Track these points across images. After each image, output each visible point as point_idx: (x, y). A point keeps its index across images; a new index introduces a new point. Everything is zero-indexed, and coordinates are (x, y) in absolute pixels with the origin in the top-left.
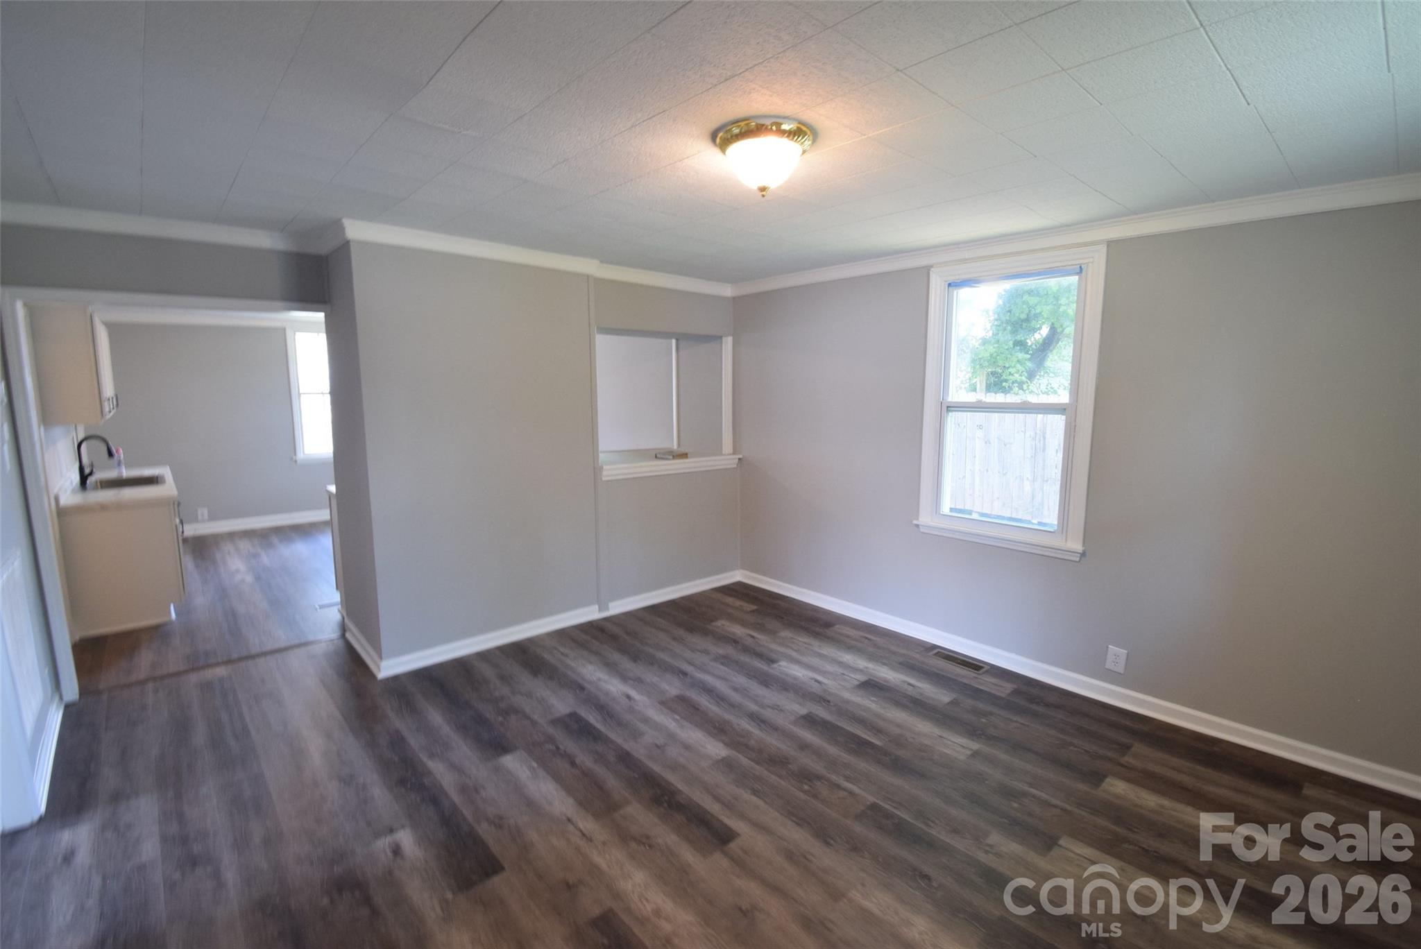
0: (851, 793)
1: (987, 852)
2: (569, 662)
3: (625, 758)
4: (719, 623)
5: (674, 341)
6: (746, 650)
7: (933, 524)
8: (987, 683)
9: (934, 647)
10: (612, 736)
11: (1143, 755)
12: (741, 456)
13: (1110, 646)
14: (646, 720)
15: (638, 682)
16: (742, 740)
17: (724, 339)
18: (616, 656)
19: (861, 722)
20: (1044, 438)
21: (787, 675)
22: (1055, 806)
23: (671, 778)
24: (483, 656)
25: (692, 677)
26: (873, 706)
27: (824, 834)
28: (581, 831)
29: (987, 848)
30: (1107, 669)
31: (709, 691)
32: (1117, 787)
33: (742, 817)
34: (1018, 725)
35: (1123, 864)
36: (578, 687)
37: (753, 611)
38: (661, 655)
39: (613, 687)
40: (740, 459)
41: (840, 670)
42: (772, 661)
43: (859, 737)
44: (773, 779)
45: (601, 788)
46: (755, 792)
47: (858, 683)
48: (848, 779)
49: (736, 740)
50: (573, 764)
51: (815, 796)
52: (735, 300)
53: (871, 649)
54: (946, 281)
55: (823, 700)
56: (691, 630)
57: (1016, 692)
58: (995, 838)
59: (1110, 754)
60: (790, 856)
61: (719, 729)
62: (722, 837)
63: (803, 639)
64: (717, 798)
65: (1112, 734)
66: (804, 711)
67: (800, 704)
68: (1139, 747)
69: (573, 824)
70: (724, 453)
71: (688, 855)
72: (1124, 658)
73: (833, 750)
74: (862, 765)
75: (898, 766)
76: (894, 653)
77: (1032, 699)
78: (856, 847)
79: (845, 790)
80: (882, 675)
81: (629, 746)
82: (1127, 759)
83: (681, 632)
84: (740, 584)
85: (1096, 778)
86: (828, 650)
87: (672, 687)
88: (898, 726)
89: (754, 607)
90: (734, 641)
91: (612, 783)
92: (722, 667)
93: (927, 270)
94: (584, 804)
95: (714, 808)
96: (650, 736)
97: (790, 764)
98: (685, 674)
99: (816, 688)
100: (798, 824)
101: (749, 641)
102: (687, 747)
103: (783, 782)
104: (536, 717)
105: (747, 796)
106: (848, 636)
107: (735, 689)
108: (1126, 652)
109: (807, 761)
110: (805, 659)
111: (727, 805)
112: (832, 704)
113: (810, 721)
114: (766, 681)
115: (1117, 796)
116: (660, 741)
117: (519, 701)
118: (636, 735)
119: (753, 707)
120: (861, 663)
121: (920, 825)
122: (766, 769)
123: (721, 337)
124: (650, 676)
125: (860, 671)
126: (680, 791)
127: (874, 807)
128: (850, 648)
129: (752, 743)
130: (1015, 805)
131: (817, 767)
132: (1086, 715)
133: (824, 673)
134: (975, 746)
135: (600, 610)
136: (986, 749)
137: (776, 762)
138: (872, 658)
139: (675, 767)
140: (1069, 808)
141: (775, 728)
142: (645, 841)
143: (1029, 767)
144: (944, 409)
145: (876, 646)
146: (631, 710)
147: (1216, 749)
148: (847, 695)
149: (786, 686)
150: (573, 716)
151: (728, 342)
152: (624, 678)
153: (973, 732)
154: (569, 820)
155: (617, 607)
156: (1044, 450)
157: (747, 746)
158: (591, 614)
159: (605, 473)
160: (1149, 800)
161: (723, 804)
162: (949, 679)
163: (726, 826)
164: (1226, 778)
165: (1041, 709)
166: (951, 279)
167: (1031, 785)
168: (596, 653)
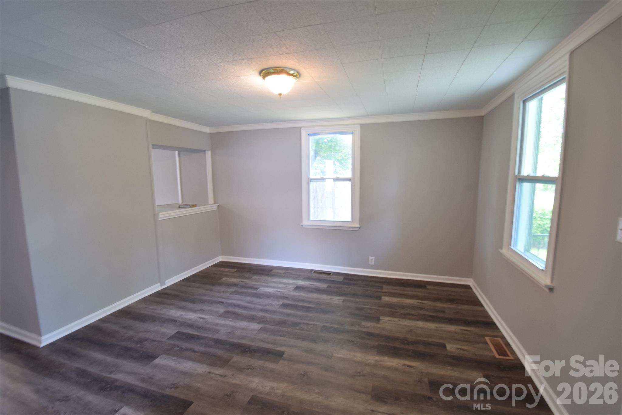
0: (314, 325)
1: (364, 328)
2: (158, 312)
3: (218, 342)
4: (224, 279)
5: (177, 153)
6: (242, 287)
7: (308, 224)
8: (335, 278)
9: (312, 270)
10: (206, 335)
11: (387, 288)
12: (218, 205)
13: (370, 257)
14: (217, 325)
15: (202, 311)
16: (263, 320)
17: (207, 152)
18: (183, 304)
19: (303, 301)
20: (317, 192)
21: (267, 292)
22: (374, 309)
23: (244, 342)
24: (102, 320)
25: (226, 303)
26: (304, 295)
27: (314, 341)
28: (218, 375)
29: (363, 327)
30: (370, 265)
31: (238, 306)
32: (386, 299)
33: (282, 345)
34: (351, 289)
35: (399, 319)
36: (172, 321)
37: (236, 272)
38: (205, 298)
39: (191, 316)
40: (218, 206)
41: (285, 286)
42: (256, 289)
43: (305, 307)
44: (284, 329)
45: (215, 356)
46: (281, 336)
47: (294, 288)
48: (310, 320)
49: (262, 321)
50: (195, 352)
51: (303, 330)
52: (211, 134)
53: (291, 276)
54: (307, 133)
55: (285, 297)
56: (213, 285)
57: (344, 279)
58: (364, 323)
59: (379, 290)
60: (307, 351)
61: (252, 319)
62: (279, 355)
63: (264, 278)
64: (268, 343)
65: (377, 284)
66: (281, 303)
67: (278, 301)
68: (385, 286)
69: (212, 373)
70: (209, 203)
71: (270, 365)
72: (374, 260)
73: (299, 313)
74: (312, 315)
75: (324, 311)
76: (300, 275)
77: (350, 280)
78: (326, 341)
79: (311, 324)
80: (301, 284)
81: (216, 336)
82: (383, 290)
83: (209, 287)
84: (221, 262)
85: (379, 298)
86: (276, 280)
87: (221, 309)
88: (316, 299)
89: (236, 270)
90: (236, 285)
91: (219, 352)
92: (236, 296)
93: (300, 128)
94: (211, 364)
95: (270, 346)
96: (223, 331)
97: (287, 322)
98: (223, 302)
99: (279, 294)
100: (303, 340)
101: (242, 283)
102: (243, 329)
103: (289, 329)
104: (159, 339)
105: (279, 338)
106: (280, 273)
107: (249, 303)
108: (374, 258)
109: (292, 319)
110: (269, 285)
111: (274, 343)
112: (289, 298)
113: (284, 305)
114: (259, 296)
115: (387, 301)
116: (230, 331)
117: (142, 335)
118: (217, 332)
119: (261, 307)
120: (291, 281)
121: (341, 327)
122: (280, 327)
123: (205, 151)
124: (206, 307)
125: (292, 284)
126: (251, 345)
127: (324, 326)
128: (283, 277)
129: (268, 319)
130: (363, 312)
131: (297, 320)
132: (367, 281)
133: (280, 288)
134: (343, 298)
135: (161, 285)
136: (346, 298)
137: (281, 323)
138: (293, 278)
139: (243, 338)
140: (377, 308)
141: (274, 312)
142: (249, 367)
143: (360, 300)
144: (309, 180)
145: (292, 274)
146: (206, 322)
147: (403, 282)
148: (293, 293)
149: (268, 296)
150: (178, 333)
151: (209, 154)
152: (195, 311)
153: (340, 294)
154: (210, 373)
155: (169, 282)
156: (317, 197)
157: (266, 321)
158: (157, 288)
159: (160, 216)
160: (395, 300)
161: (272, 343)
162: (322, 280)
163: (278, 351)
164: (409, 289)
165: (354, 282)
166: (309, 132)
167: (364, 305)
168: (172, 305)
